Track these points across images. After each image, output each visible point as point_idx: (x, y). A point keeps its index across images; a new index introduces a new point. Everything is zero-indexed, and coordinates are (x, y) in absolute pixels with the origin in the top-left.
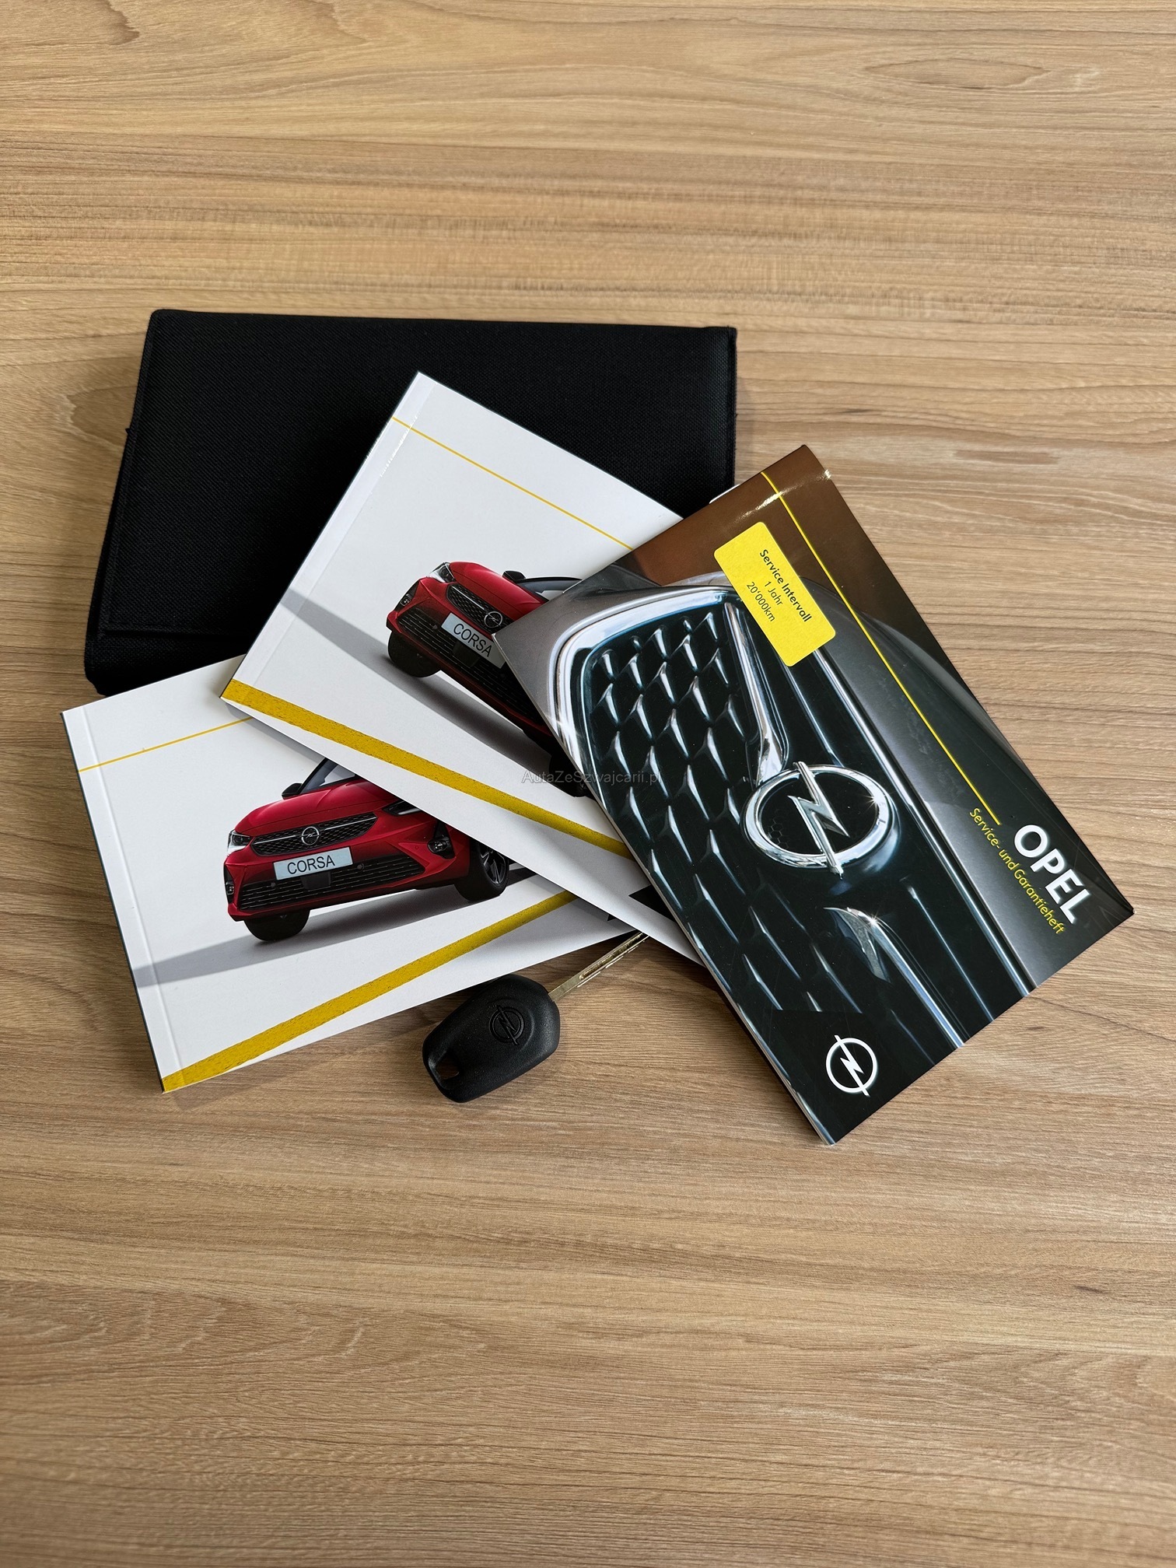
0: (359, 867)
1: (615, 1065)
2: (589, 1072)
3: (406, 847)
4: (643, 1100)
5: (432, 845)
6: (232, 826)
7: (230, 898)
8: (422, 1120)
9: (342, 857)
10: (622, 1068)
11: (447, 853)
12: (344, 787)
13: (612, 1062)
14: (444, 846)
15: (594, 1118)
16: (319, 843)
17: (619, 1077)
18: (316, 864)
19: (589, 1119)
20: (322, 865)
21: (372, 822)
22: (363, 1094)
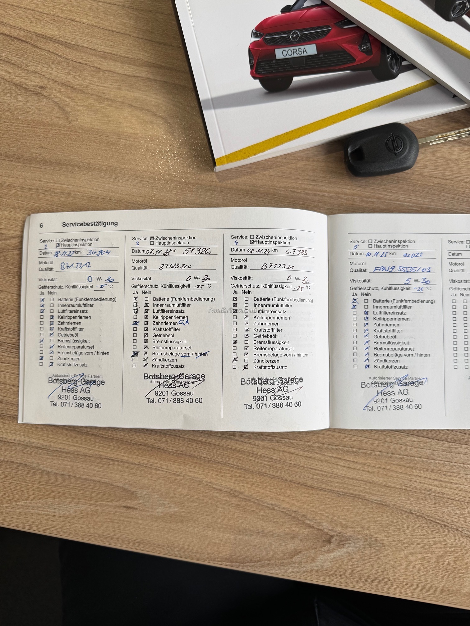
0: (321, 56)
1: (444, 179)
2: (430, 181)
3: (347, 47)
4: (458, 197)
5: (361, 47)
6: (253, 27)
7: (252, 67)
8: (343, 196)
9: (311, 49)
10: (448, 181)
11: (368, 52)
12: (315, 9)
13: (442, 177)
14: (367, 48)
15: (432, 203)
16: (299, 40)
17: (446, 185)
18: (298, 52)
19: (429, 203)
20: (300, 53)
21: (329, 31)
22: (313, 181)
